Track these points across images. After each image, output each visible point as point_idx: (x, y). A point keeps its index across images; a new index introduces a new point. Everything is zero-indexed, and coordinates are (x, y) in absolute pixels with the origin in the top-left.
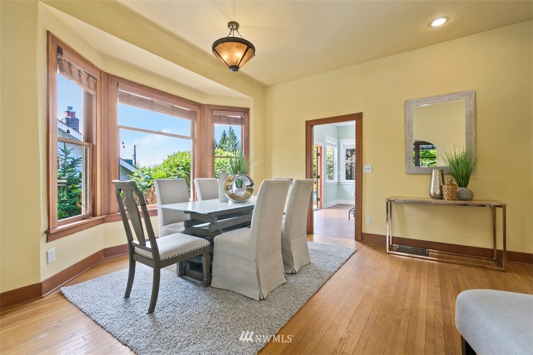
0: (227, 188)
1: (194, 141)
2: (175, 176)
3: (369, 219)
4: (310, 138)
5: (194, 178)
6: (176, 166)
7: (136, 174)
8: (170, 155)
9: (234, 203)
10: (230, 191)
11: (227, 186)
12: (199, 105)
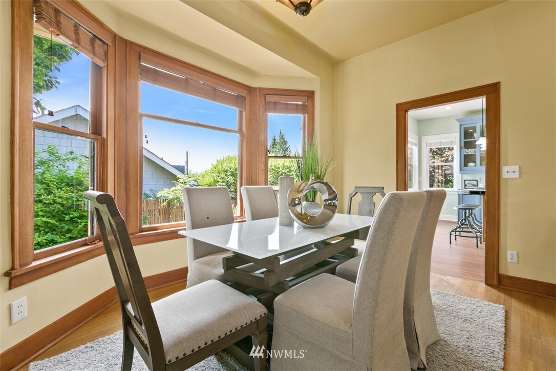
0: (293, 204)
1: (242, 135)
2: (222, 182)
3: (515, 253)
4: (403, 128)
5: (241, 185)
6: (224, 171)
7: (181, 181)
8: (219, 160)
9: (305, 228)
10: (298, 209)
11: (294, 200)
12: (249, 89)
